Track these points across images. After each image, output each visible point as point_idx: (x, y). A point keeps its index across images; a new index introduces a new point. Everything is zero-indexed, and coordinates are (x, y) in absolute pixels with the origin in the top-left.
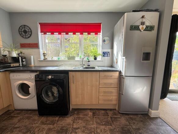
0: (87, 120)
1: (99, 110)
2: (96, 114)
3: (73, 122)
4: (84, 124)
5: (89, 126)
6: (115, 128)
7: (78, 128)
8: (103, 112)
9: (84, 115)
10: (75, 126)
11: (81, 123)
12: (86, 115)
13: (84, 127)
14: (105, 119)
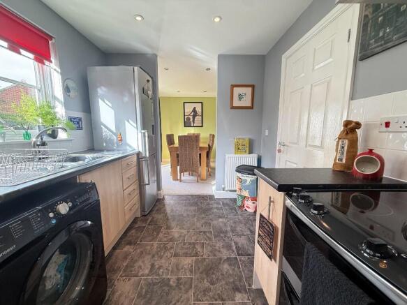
0: (141, 253)
1: (126, 236)
5: (154, 250)
11: (143, 262)
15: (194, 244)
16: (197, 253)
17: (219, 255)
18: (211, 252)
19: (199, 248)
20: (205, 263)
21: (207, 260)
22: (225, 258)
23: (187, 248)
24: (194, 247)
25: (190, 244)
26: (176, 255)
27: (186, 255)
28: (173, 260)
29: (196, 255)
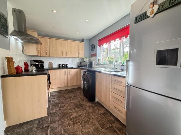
0: (95, 112)
2: (105, 115)
3: (89, 107)
4: (91, 111)
5: (91, 115)
6: (102, 132)
7: (86, 110)
8: (113, 119)
9: (98, 109)
10: (86, 108)
12: (99, 110)
13: (89, 112)
14: (106, 122)
15: (74, 124)
16: (71, 120)
17: (60, 123)
18: (64, 123)
19: (71, 122)
20: (66, 117)
21: (65, 118)
22: (56, 123)
23: (77, 120)
24: (73, 122)
25: (77, 123)
26: (80, 116)
27: (76, 117)
28: (80, 114)
29: (71, 119)
